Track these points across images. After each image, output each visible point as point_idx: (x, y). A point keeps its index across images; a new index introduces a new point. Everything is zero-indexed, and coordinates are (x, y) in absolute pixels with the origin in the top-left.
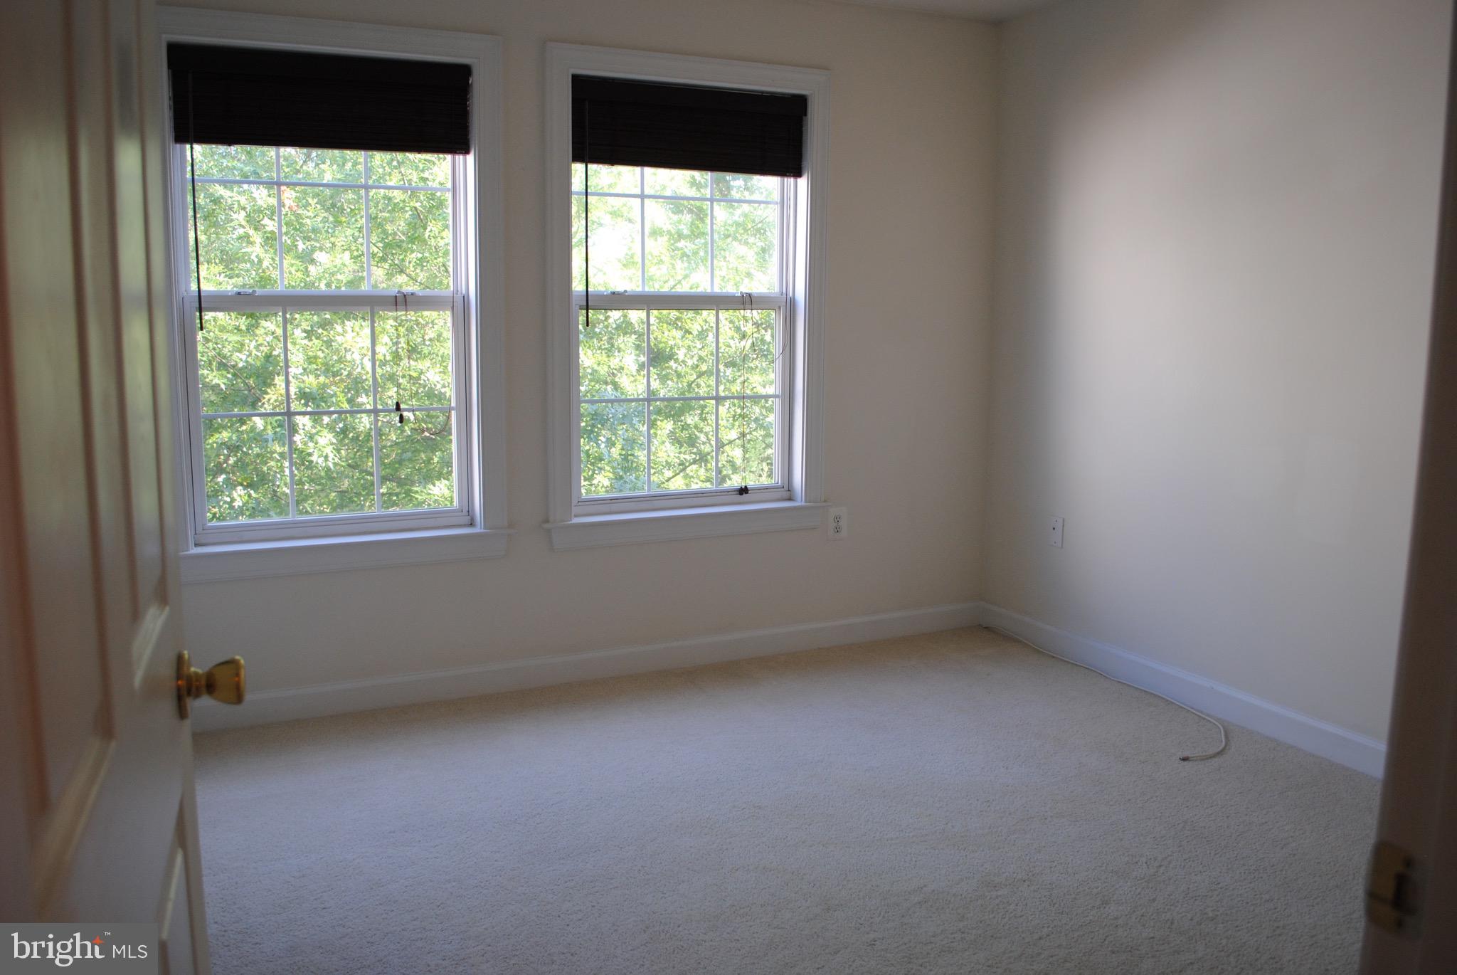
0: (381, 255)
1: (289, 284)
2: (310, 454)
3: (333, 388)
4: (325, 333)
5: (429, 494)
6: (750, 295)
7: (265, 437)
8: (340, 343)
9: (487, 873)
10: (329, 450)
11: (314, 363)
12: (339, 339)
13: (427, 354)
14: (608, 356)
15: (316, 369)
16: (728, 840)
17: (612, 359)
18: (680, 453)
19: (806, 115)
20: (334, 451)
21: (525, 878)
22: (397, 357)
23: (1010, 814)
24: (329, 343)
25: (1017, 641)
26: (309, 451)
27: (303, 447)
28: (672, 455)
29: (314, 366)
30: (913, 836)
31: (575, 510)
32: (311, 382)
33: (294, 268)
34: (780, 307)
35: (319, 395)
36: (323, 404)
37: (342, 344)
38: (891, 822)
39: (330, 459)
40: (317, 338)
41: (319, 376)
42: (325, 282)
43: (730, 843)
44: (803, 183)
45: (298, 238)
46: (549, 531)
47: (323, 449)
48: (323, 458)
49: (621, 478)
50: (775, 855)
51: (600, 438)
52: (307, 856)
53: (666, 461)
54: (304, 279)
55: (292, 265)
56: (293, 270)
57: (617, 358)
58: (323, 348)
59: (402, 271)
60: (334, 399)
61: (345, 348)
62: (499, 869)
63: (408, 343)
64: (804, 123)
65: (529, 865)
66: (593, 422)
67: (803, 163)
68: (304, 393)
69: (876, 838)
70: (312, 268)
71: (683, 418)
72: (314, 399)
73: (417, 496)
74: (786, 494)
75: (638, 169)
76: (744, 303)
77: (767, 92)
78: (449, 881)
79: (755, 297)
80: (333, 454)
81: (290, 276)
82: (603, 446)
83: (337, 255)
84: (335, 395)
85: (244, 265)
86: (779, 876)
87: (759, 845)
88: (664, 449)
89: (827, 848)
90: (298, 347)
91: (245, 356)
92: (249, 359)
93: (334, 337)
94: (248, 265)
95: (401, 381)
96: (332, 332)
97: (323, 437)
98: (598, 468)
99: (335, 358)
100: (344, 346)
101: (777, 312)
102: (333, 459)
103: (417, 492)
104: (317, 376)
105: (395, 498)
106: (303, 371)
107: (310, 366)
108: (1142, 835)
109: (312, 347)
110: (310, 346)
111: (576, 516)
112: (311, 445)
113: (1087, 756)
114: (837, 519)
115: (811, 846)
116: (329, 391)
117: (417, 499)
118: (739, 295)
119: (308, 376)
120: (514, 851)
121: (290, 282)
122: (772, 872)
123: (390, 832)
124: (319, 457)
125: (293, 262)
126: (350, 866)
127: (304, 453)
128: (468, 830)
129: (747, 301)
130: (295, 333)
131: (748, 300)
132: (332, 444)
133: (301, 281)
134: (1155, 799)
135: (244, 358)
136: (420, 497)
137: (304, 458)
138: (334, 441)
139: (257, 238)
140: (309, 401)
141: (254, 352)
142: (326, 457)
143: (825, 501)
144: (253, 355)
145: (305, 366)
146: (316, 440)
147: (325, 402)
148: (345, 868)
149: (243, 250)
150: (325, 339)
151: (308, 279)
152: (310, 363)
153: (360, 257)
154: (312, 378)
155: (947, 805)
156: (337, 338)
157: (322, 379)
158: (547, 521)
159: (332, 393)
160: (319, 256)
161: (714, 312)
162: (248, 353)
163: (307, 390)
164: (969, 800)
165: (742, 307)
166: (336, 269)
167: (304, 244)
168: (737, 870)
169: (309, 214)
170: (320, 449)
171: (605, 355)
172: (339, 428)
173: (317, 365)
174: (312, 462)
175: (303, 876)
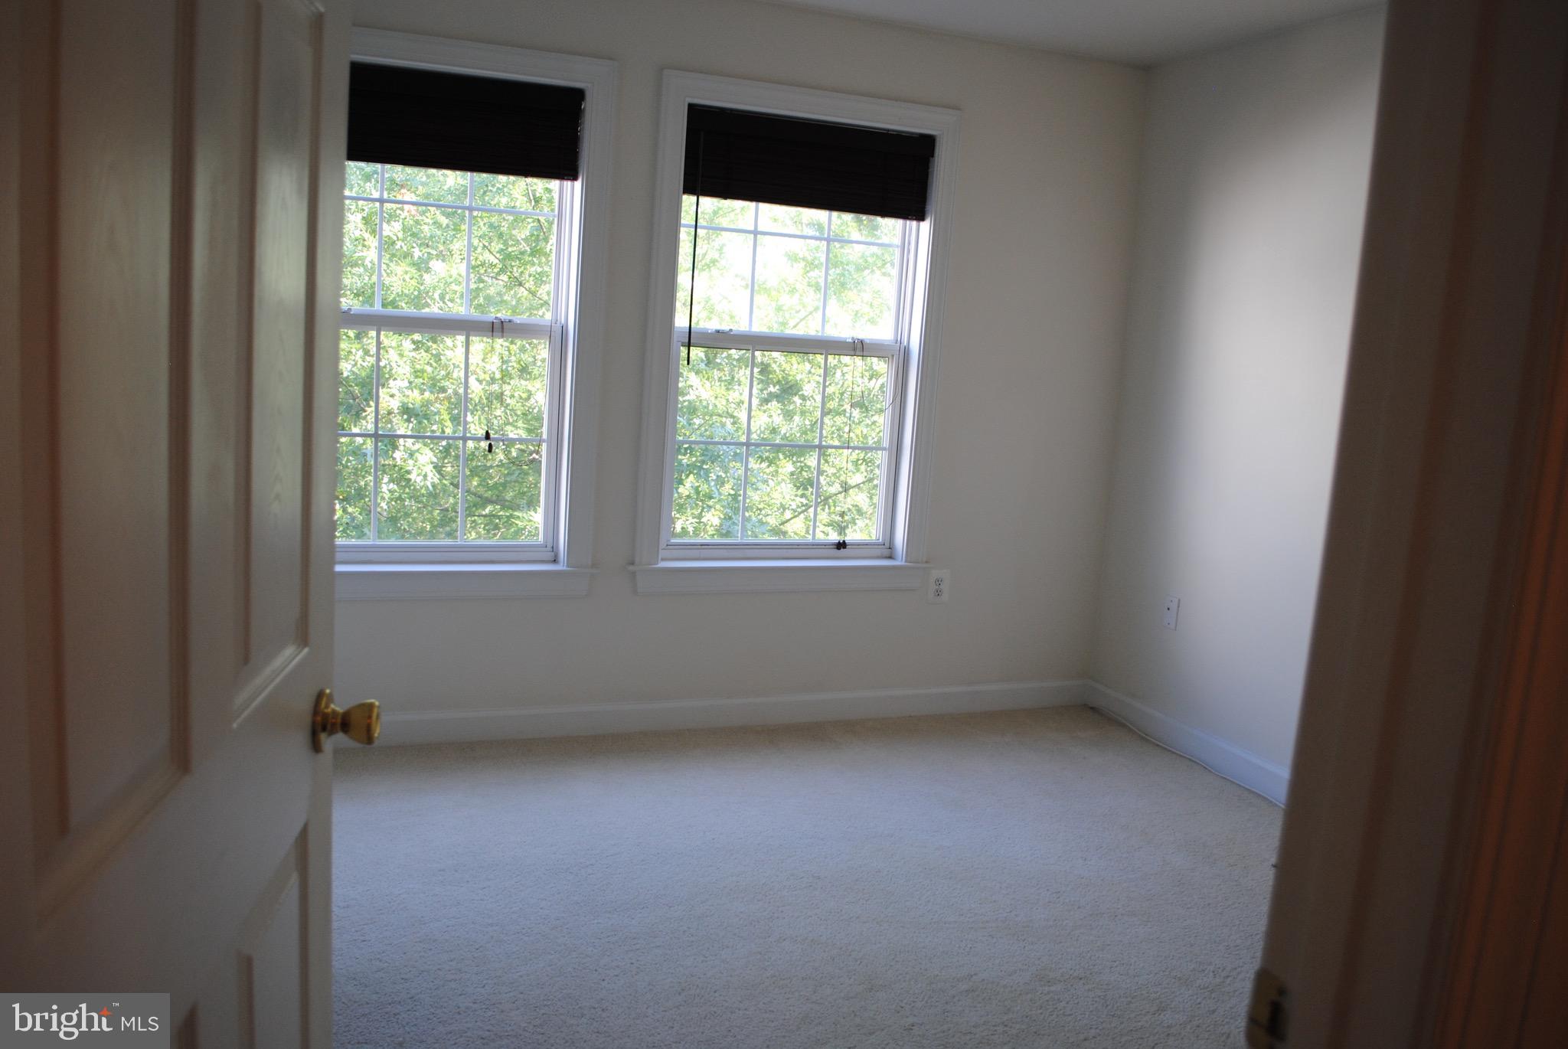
0: (501, 266)
1: (402, 291)
2: (409, 472)
3: (437, 405)
4: (435, 346)
5: (530, 521)
6: (862, 342)
7: (364, 451)
8: (449, 358)
9: (530, 920)
10: (429, 469)
11: (420, 377)
12: (449, 353)
13: (537, 376)
14: (728, 389)
15: (423, 384)
16: (780, 909)
17: (731, 392)
18: (796, 496)
19: (932, 155)
20: (434, 470)
21: (567, 928)
22: (506, 376)
23: (1079, 908)
24: (437, 357)
25: (1123, 726)
26: (407, 468)
27: (402, 463)
28: (787, 497)
29: (421, 380)
30: (973, 922)
31: (662, 554)
32: (415, 398)
33: (409, 275)
34: (893, 356)
35: (422, 411)
36: (426, 421)
37: (451, 359)
38: (953, 905)
39: (429, 478)
40: (426, 351)
41: (425, 390)
42: (439, 291)
43: (782, 912)
44: (926, 226)
45: (414, 245)
46: (634, 573)
47: (422, 468)
48: (421, 477)
49: (730, 518)
50: (825, 928)
51: (710, 475)
52: (354, 887)
53: (781, 503)
54: (419, 288)
55: (406, 273)
56: (407, 277)
57: (737, 391)
58: (431, 361)
59: (520, 284)
60: (437, 417)
61: (454, 364)
62: (543, 917)
63: (519, 362)
64: (930, 165)
65: (574, 915)
66: (703, 458)
67: (927, 207)
68: (407, 408)
69: (934, 920)
70: (426, 276)
71: (802, 459)
72: (417, 415)
73: (517, 522)
74: (887, 552)
75: (752, 205)
76: (855, 349)
77: (893, 131)
78: (491, 925)
79: (867, 343)
80: (432, 474)
81: (404, 283)
82: (713, 484)
83: (454, 265)
84: (438, 413)
85: (357, 269)
86: (827, 950)
87: (811, 917)
88: (780, 490)
89: (880, 926)
90: (405, 359)
91: (351, 366)
92: (354, 369)
93: (443, 351)
94: (362, 270)
95: (509, 401)
96: (441, 345)
97: (424, 455)
98: (708, 506)
99: (443, 373)
100: (453, 361)
101: (890, 360)
102: (432, 478)
103: (518, 517)
104: (422, 392)
105: (497, 521)
106: (408, 385)
107: (416, 380)
108: (1215, 942)
109: (420, 360)
110: (418, 358)
111: (663, 560)
112: (411, 462)
113: (1173, 853)
114: (939, 582)
115: (865, 922)
116: (432, 408)
117: (517, 525)
118: (850, 340)
119: (412, 391)
120: (562, 900)
121: (403, 289)
122: (820, 946)
123: (440, 871)
124: (418, 475)
125: (408, 269)
126: (395, 901)
127: (403, 471)
128: (518, 875)
129: (859, 348)
130: (403, 344)
131: (860, 345)
132: (432, 463)
133: (415, 290)
134: (1237, 905)
135: (349, 367)
136: (520, 523)
137: (403, 476)
138: (435, 460)
139: (373, 242)
140: (411, 417)
141: (360, 362)
142: (425, 476)
143: (927, 562)
144: (359, 366)
145: (412, 380)
146: (416, 458)
147: (428, 419)
148: (390, 903)
149: (357, 255)
150: (434, 352)
151: (422, 288)
152: (416, 377)
153: (478, 267)
154: (416, 392)
155: (1014, 892)
156: (446, 352)
157: (427, 395)
158: (633, 563)
159: (436, 410)
160: (436, 265)
161: (823, 356)
162: (353, 363)
163: (411, 406)
164: (1038, 889)
165: (853, 353)
166: (451, 280)
167: (421, 251)
168: (784, 940)
169: (427, 220)
170: (419, 468)
171: (724, 388)
172: (442, 446)
173: (424, 379)
174: (410, 480)
175: (348, 907)
